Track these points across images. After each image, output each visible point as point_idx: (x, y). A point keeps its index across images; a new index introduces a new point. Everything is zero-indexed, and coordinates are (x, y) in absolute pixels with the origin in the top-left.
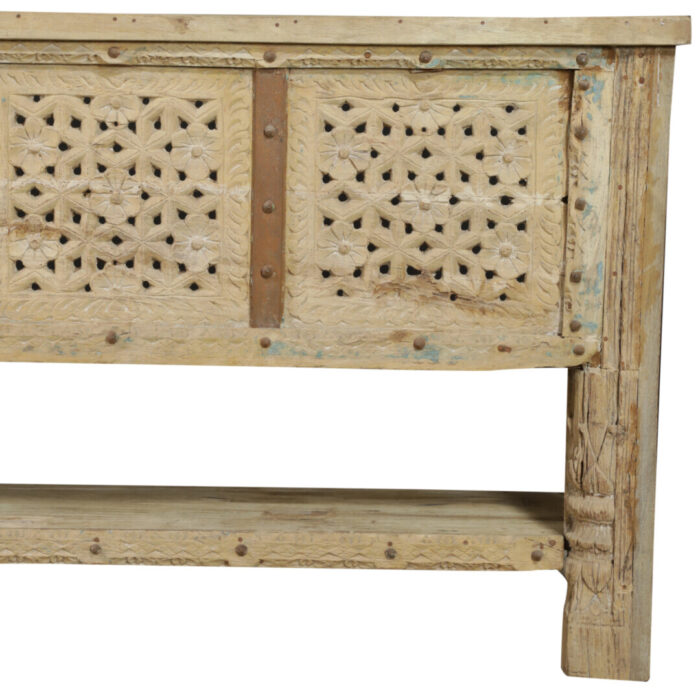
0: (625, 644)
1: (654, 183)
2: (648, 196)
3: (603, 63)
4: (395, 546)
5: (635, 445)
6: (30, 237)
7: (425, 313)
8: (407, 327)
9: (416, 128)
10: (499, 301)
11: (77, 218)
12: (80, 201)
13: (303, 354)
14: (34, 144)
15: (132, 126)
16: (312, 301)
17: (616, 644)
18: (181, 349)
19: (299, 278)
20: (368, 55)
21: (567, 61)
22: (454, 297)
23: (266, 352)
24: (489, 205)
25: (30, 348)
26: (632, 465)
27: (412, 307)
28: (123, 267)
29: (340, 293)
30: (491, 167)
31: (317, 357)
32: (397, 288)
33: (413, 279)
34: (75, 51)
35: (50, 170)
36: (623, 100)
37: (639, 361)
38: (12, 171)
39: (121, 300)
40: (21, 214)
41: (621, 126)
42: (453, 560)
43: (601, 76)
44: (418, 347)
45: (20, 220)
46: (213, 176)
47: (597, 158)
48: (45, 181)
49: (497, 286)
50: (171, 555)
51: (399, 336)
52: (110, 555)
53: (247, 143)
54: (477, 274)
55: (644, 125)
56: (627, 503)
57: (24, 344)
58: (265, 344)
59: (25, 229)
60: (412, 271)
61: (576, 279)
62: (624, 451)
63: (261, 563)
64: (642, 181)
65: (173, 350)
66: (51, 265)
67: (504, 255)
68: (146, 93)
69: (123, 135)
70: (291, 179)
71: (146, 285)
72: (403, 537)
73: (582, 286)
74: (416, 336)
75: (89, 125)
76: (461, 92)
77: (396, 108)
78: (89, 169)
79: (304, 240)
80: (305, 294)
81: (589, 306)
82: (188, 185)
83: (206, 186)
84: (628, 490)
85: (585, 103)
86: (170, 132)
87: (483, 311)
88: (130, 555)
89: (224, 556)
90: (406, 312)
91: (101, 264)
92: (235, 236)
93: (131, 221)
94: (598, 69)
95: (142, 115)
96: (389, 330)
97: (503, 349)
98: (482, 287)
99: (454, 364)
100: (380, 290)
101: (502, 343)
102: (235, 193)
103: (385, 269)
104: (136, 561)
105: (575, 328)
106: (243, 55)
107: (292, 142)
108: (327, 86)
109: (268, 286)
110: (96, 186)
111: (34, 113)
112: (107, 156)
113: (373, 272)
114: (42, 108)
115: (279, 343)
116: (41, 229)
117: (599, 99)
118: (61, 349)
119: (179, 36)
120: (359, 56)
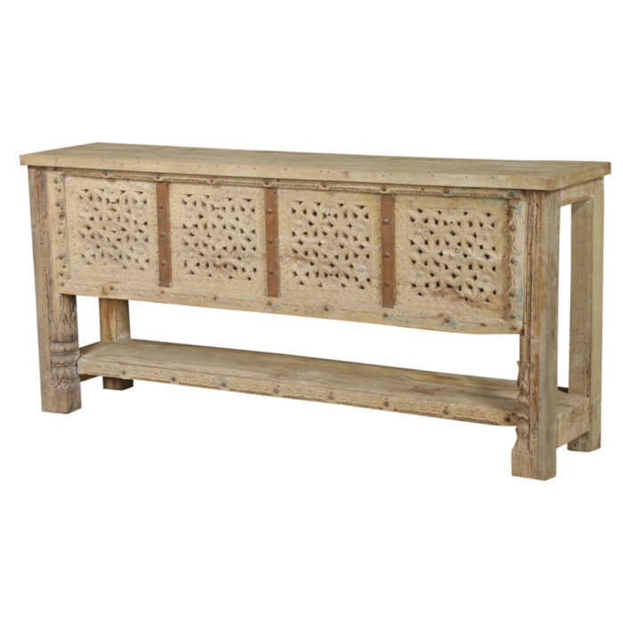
0: (535, 464)
1: (543, 253)
3: (521, 196)
4: (449, 409)
5: (537, 373)
6: (299, 262)
7: (452, 306)
8: (444, 312)
9: (448, 222)
10: (485, 303)
11: (317, 255)
12: (317, 248)
13: (401, 321)
14: (300, 222)
15: (336, 216)
16: (408, 298)
17: (531, 463)
18: (353, 315)
19: (401, 287)
20: (423, 189)
22: (466, 299)
23: (385, 319)
24: (479, 258)
25: (296, 310)
27: (447, 302)
28: (334, 277)
29: (420, 294)
30: (479, 241)
31: (406, 322)
32: (442, 294)
33: (449, 290)
34: (309, 184)
35: (306, 234)
36: (530, 214)
37: (538, 335)
38: (291, 234)
39: (333, 291)
40: (295, 251)
42: (473, 418)
43: (520, 203)
44: (447, 321)
45: (294, 255)
46: (367, 239)
47: (520, 240)
48: (303, 238)
49: (484, 295)
50: (360, 403)
51: (440, 316)
52: (337, 400)
53: (379, 226)
54: (476, 290)
55: (538, 226)
56: (534, 399)
57: (295, 308)
58: (385, 316)
59: (297, 258)
60: (449, 286)
61: (512, 295)
63: (395, 410)
64: (538, 251)
65: (350, 315)
66: (307, 274)
67: (486, 282)
68: (341, 202)
69: (332, 220)
70: (397, 242)
71: (343, 286)
72: (452, 405)
73: (515, 299)
74: (446, 316)
75: (320, 215)
76: (466, 207)
77: (440, 213)
78: (320, 234)
79: (403, 270)
80: (404, 294)
81: (518, 308)
82: (357, 243)
83: (365, 244)
84: (534, 394)
85: (515, 215)
86: (350, 219)
87: (479, 307)
88: (344, 401)
89: (381, 406)
90: (445, 305)
91: (326, 275)
92: (377, 266)
93: (337, 257)
94: (519, 199)
95: (340, 211)
96: (437, 313)
97: (483, 325)
98: (477, 296)
99: (462, 330)
100: (435, 294)
101: (482, 322)
102: (375, 247)
103: (438, 284)
104: (346, 404)
105: (513, 317)
106: (373, 188)
107: (397, 226)
108: (411, 202)
109: (388, 289)
110: (323, 242)
111: (299, 209)
112: (327, 229)
113: (433, 286)
114: (302, 206)
115: (391, 315)
116: (303, 259)
117: (519, 213)
118: (308, 312)
119: (344, 179)
120: (419, 190)
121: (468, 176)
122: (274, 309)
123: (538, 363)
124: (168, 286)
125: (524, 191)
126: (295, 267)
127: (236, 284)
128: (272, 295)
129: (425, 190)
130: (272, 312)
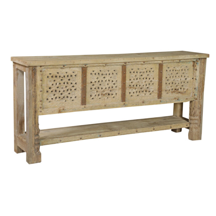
1: (204, 76)
2: (203, 78)
4: (171, 126)
7: (177, 95)
8: (176, 97)
9: (176, 70)
11: (137, 86)
12: (137, 83)
13: (165, 102)
14: (132, 76)
15: (144, 72)
16: (164, 95)
17: (198, 135)
21: (195, 60)
22: (180, 92)
24: (184, 80)
26: (201, 112)
27: (176, 94)
28: (142, 92)
29: (167, 93)
30: (185, 75)
32: (174, 92)
35: (134, 79)
36: (201, 65)
37: (202, 99)
38: (129, 80)
39: (142, 97)
40: (130, 86)
41: (200, 69)
44: (178, 100)
46: (153, 78)
47: (198, 73)
48: (133, 81)
49: (185, 90)
51: (175, 98)
52: (138, 132)
53: (158, 74)
54: (182, 89)
55: (203, 68)
57: (132, 104)
58: (161, 101)
59: (131, 88)
60: (175, 89)
61: (195, 89)
62: (200, 111)
66: (134, 93)
67: (186, 86)
69: (143, 74)
70: (163, 78)
71: (145, 94)
75: (139, 72)
76: (182, 65)
77: (174, 68)
78: (138, 79)
79: (164, 86)
80: (164, 93)
81: (196, 92)
82: (150, 80)
83: (152, 80)
84: (200, 116)
85: (196, 66)
86: (148, 73)
87: (183, 94)
88: (140, 132)
89: (152, 130)
91: (140, 92)
92: (156, 86)
93: (143, 86)
94: (198, 61)
97: (187, 99)
100: (172, 92)
102: (156, 81)
103: (172, 89)
105: (194, 95)
107: (163, 73)
109: (160, 93)
110: (140, 81)
111: (132, 71)
116: (133, 88)
117: (198, 65)
118: (137, 104)
119: (153, 60)
120: (172, 61)
121: (188, 55)
122: (126, 106)
123: (201, 107)
124: (85, 105)
125: (199, 59)
126: (130, 91)
127: (110, 100)
128: (124, 101)
129: (174, 61)
130: (125, 107)
